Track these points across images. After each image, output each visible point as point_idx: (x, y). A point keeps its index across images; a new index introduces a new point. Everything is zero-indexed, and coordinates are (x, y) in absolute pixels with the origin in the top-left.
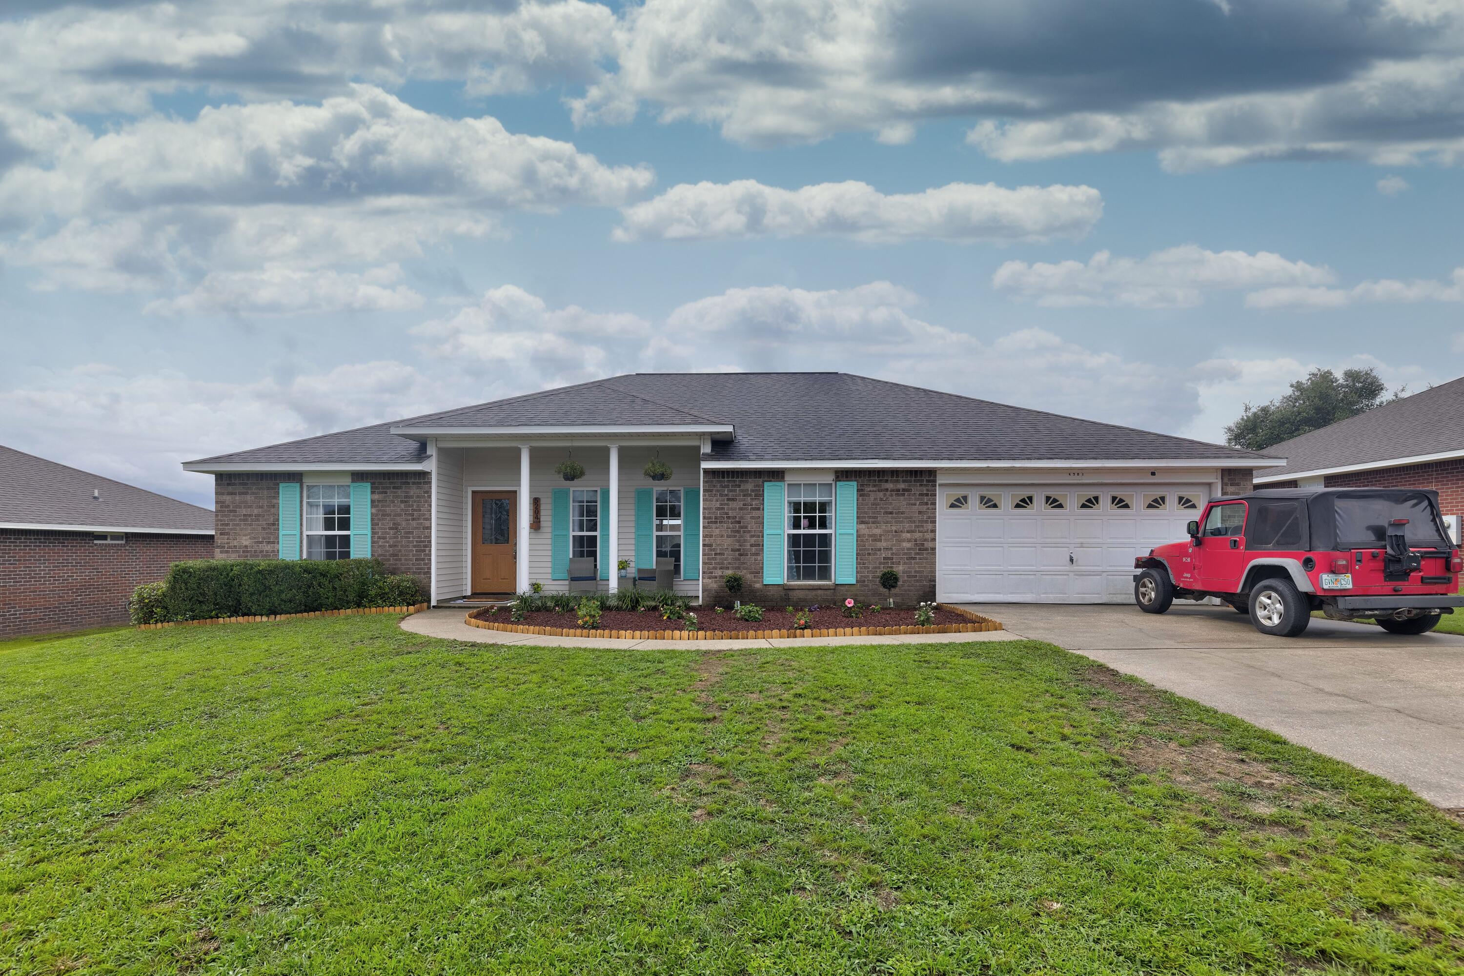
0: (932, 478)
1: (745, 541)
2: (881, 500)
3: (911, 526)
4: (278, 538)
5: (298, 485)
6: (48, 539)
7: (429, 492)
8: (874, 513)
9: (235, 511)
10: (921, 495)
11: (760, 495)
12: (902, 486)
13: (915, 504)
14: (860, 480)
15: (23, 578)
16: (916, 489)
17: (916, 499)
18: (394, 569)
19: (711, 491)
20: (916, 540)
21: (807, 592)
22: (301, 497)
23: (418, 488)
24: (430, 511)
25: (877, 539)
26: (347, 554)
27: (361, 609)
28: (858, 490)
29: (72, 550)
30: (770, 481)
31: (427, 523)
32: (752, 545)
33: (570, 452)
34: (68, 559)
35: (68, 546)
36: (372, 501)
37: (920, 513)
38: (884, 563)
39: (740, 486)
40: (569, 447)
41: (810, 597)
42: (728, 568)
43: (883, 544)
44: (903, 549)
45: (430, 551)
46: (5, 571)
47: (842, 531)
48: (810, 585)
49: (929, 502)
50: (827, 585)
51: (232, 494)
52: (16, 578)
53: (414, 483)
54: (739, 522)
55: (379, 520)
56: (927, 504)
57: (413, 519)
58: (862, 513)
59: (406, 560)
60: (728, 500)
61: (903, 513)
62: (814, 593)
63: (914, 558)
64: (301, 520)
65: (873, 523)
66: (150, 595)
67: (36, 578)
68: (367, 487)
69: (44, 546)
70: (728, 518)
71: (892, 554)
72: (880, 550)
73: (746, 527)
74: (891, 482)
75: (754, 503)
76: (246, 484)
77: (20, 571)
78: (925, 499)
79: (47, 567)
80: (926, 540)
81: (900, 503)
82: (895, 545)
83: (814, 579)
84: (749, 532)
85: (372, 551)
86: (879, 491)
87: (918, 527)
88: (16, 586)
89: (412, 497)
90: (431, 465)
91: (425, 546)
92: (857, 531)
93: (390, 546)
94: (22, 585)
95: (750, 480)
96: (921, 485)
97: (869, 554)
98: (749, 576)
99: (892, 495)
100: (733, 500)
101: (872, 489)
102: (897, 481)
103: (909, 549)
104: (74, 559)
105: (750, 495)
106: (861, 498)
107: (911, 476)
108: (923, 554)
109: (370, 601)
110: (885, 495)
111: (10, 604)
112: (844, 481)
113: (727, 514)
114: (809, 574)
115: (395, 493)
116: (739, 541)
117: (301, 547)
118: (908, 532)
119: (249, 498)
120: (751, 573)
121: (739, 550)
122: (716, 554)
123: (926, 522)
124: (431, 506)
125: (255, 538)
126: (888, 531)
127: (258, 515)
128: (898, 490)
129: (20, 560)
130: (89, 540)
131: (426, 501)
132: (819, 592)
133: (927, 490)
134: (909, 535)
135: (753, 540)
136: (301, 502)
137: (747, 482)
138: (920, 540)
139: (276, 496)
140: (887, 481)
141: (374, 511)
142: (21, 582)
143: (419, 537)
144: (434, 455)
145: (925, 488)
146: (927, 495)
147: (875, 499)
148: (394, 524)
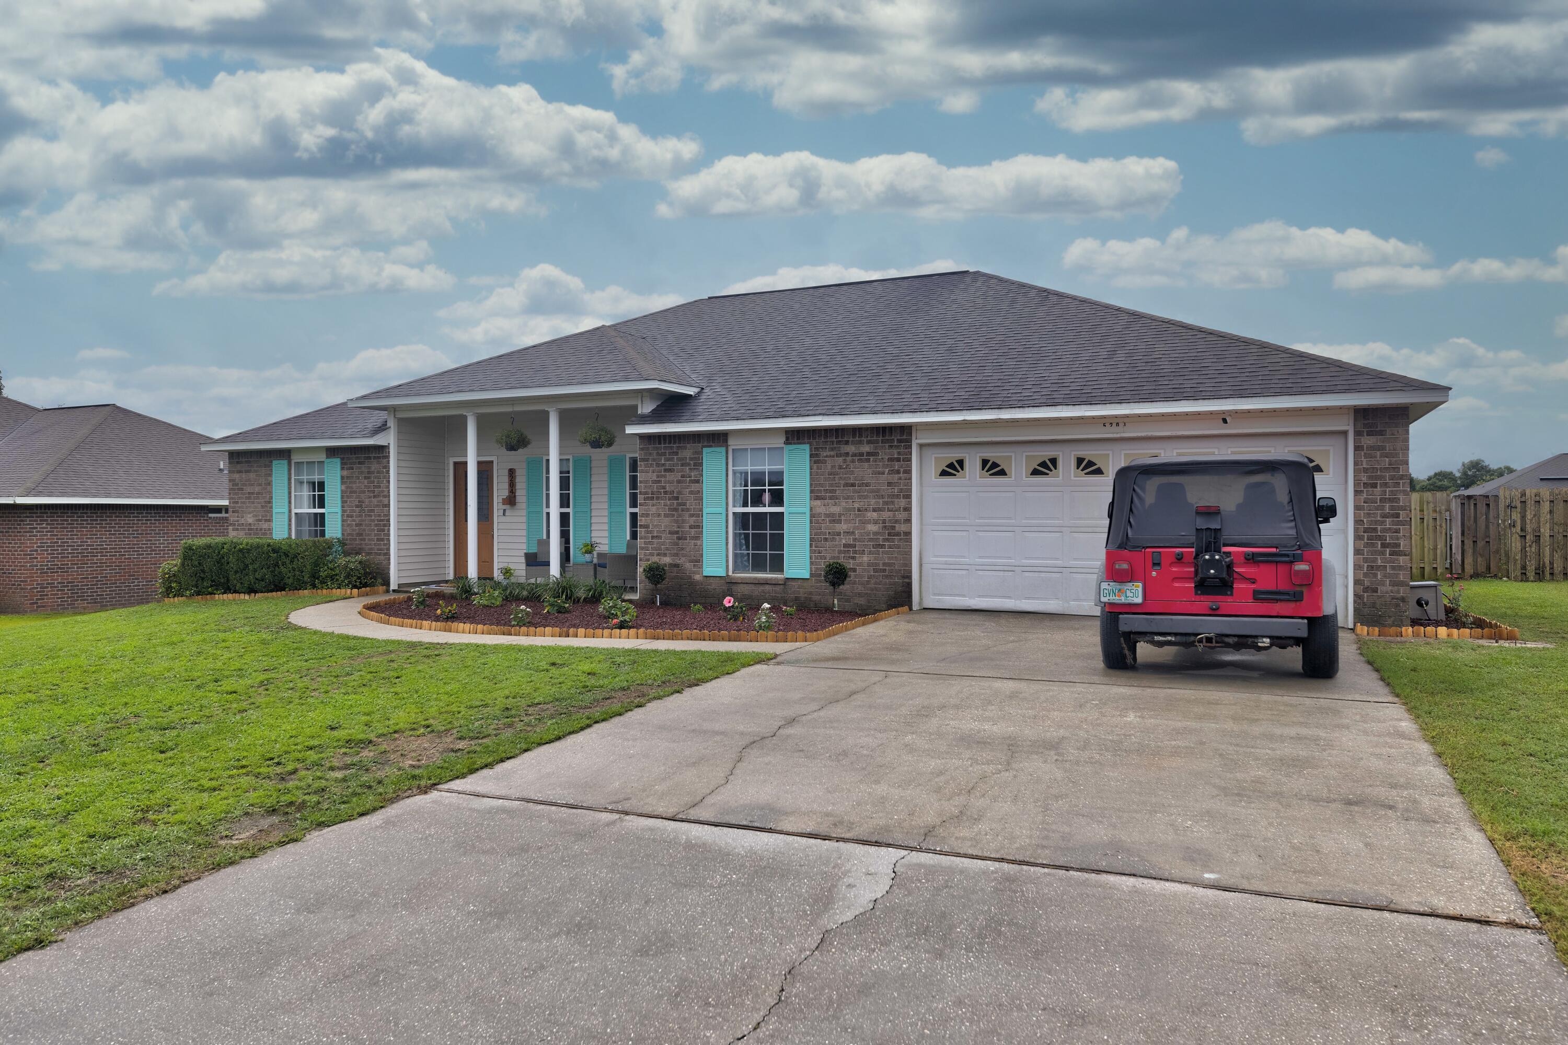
0: (905, 437)
1: (684, 521)
2: (840, 467)
3: (878, 503)
4: (272, 516)
5: (286, 462)
6: (166, 513)
7: (387, 467)
8: (831, 485)
9: (242, 489)
10: (891, 460)
11: (698, 465)
12: (866, 448)
13: (883, 473)
14: (814, 442)
15: (145, 551)
16: (885, 453)
17: (885, 466)
18: (360, 549)
19: (647, 460)
20: (884, 522)
21: (753, 587)
22: (290, 474)
23: (379, 463)
24: (388, 487)
25: (835, 519)
26: (323, 533)
27: (315, 591)
28: (811, 456)
29: (188, 523)
30: (711, 446)
31: (385, 501)
32: (691, 527)
33: (513, 418)
34: (185, 533)
35: (184, 520)
36: (342, 478)
37: (889, 484)
38: (845, 552)
39: (677, 454)
40: (511, 413)
41: (756, 593)
42: (665, 555)
43: (843, 527)
44: (868, 534)
45: (389, 530)
46: (129, 544)
47: (793, 510)
48: (755, 578)
49: (902, 470)
50: (776, 579)
51: (240, 472)
52: (139, 551)
53: (375, 458)
54: (677, 498)
55: (348, 497)
56: (898, 472)
57: (375, 497)
58: (816, 485)
59: (369, 540)
60: (666, 470)
61: (867, 485)
62: (761, 588)
63: (883, 546)
64: (290, 497)
65: (831, 498)
66: (170, 570)
67: (156, 550)
68: (337, 462)
69: (163, 520)
70: (666, 493)
71: (855, 540)
72: (839, 534)
73: (685, 504)
74: (853, 443)
75: (692, 474)
76: (249, 462)
77: (142, 544)
78: (896, 466)
79: (166, 540)
80: (896, 521)
81: (863, 471)
82: (858, 528)
83: (765, 571)
84: (688, 510)
85: (343, 530)
86: (837, 456)
87: (886, 503)
88: (139, 558)
89: (373, 473)
90: (389, 439)
91: (385, 525)
92: (811, 509)
93: (357, 525)
94: (144, 558)
95: (688, 446)
96: (891, 447)
97: (826, 539)
98: (688, 566)
99: (853, 461)
100: (670, 470)
101: (829, 453)
102: (861, 442)
103: (875, 533)
104: (190, 533)
105: (689, 464)
106: (815, 466)
107: (878, 434)
108: (893, 541)
109: (323, 582)
110: (845, 461)
111: (134, 575)
112: (795, 444)
113: (664, 488)
114: (758, 564)
115: (360, 468)
116: (677, 521)
117: (290, 525)
118: (874, 510)
119: (252, 476)
120: (691, 561)
121: (677, 532)
122: (653, 537)
123: (898, 496)
124: (389, 482)
125: (256, 516)
126: (849, 510)
127: (258, 493)
128: (861, 454)
129: (142, 534)
130: (204, 513)
131: (384, 477)
132: (767, 588)
133: (899, 453)
134: (875, 514)
135: (692, 521)
136: (290, 479)
137: (685, 448)
138: (890, 521)
139: (270, 475)
140: (847, 443)
141: (343, 488)
142: (143, 554)
143: (379, 516)
144: (392, 427)
145: (895, 451)
146: (898, 460)
147: (833, 467)
148: (359, 502)
